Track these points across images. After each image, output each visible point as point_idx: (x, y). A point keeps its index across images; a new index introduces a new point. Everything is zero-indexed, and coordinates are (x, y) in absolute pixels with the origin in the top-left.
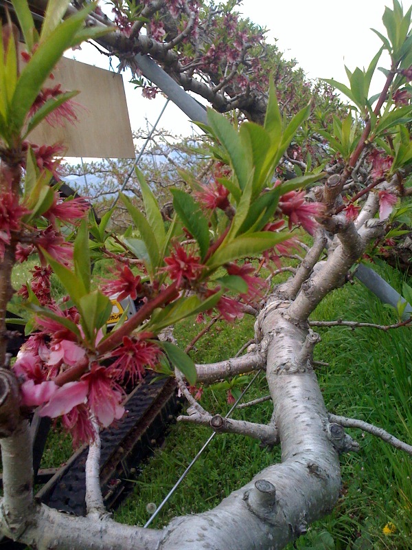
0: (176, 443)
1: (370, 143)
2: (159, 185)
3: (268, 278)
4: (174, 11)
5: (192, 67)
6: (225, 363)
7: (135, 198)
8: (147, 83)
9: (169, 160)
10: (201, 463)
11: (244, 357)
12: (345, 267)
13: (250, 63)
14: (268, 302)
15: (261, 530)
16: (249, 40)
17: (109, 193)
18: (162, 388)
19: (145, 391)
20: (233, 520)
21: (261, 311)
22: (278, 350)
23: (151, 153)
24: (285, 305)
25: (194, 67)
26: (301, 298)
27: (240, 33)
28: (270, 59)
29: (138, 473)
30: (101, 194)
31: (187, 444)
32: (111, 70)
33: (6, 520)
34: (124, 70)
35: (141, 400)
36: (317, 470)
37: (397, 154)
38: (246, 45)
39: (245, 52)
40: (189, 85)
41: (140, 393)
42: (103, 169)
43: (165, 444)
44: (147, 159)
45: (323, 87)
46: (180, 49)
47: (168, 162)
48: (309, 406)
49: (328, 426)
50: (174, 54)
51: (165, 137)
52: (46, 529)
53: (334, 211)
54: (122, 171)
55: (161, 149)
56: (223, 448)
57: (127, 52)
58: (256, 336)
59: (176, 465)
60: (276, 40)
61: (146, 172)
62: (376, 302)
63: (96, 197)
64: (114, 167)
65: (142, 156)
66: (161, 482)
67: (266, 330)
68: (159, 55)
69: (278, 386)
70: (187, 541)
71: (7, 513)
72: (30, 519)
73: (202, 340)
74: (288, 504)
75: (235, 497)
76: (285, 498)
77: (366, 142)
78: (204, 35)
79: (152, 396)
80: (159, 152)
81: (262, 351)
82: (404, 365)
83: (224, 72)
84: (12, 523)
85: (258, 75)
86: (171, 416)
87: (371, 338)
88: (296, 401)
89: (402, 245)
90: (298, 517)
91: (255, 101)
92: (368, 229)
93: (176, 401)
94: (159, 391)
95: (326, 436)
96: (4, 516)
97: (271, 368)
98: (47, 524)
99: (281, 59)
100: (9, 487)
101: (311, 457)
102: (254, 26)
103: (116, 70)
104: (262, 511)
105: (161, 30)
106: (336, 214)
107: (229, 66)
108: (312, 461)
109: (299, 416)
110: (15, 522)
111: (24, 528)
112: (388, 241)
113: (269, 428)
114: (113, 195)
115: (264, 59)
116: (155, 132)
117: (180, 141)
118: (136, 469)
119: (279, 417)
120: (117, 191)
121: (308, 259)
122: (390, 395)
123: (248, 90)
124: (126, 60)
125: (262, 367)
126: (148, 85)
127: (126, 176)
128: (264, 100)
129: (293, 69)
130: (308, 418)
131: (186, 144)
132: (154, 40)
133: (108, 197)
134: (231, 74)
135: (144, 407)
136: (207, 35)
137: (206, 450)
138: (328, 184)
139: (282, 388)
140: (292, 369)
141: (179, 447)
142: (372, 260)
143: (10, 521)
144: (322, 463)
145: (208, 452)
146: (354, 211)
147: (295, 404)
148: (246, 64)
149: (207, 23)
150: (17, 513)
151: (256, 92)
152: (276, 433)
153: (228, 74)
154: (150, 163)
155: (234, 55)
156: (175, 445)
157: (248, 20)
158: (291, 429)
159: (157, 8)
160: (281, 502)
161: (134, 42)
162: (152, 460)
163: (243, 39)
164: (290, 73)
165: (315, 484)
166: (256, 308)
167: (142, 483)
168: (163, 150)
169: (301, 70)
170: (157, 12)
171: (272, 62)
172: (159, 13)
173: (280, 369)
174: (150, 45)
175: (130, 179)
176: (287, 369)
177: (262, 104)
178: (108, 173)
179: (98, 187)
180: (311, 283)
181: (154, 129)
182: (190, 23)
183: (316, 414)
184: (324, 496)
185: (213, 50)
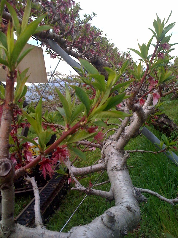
0: (65, 208)
1: (148, 74)
2: (56, 96)
3: (106, 133)
4: (64, 22)
5: (71, 45)
6: (89, 167)
7: (46, 101)
8: (52, 52)
9: (61, 85)
10: (76, 216)
11: (97, 165)
12: (139, 126)
13: (95, 45)
14: (107, 142)
15: (109, 233)
16: (95, 35)
17: (35, 99)
18: (58, 184)
19: (51, 185)
20: (98, 228)
21: (104, 146)
22: (112, 161)
23: (53, 82)
24: (114, 143)
25: (72, 46)
26: (121, 140)
27: (91, 32)
28: (104, 43)
29: (48, 221)
30: (31, 100)
31: (70, 208)
32: (38, 46)
33: (2, 230)
34: (43, 46)
35: (49, 189)
36: (131, 209)
37: (160, 78)
38: (94, 37)
39: (93, 39)
40: (70, 53)
41: (48, 186)
42: (32, 89)
43: (60, 208)
44: (51, 85)
45: (126, 55)
46: (66, 38)
47: (60, 86)
48: (126, 183)
49: (134, 191)
50: (64, 40)
51: (59, 75)
52: (19, 233)
53: (135, 102)
54: (40, 90)
55: (57, 80)
56: (86, 209)
57: (44, 38)
58: (102, 156)
59: (65, 217)
60: (106, 35)
61: (50, 90)
62: (150, 145)
63: (29, 101)
64: (36, 88)
65: (49, 83)
66: (58, 225)
67: (106, 153)
68: (57, 40)
69: (112, 176)
70: (79, 236)
71: (3, 226)
72: (12, 229)
73: (75, 162)
74: (120, 222)
75: (98, 219)
76: (118, 220)
77: (147, 74)
78: (76, 32)
79: (54, 187)
80: (56, 82)
81: (105, 162)
82: (162, 171)
83: (84, 48)
84: (5, 231)
85: (99, 49)
86: (62, 196)
87: (149, 160)
88: (120, 181)
89: (160, 120)
90: (123, 228)
91: (97, 60)
92: (148, 110)
93: (64, 189)
94: (57, 185)
95: (134, 196)
96: (2, 228)
97: (109, 168)
98: (19, 231)
99: (108, 43)
100: (4, 215)
101: (128, 204)
102: (97, 29)
103: (40, 46)
104: (109, 225)
105: (58, 30)
106: (136, 103)
107: (87, 45)
108: (128, 205)
109: (122, 187)
110: (6, 230)
111: (10, 233)
112: (155, 117)
113: (109, 193)
114: (36, 100)
115: (101, 43)
116: (54, 73)
117: (65, 77)
118: (47, 219)
119: (114, 188)
120: (38, 98)
121: (123, 124)
122: (157, 184)
123: (95, 56)
124: (44, 42)
125: (105, 169)
126: (52, 53)
127: (42, 92)
128: (101, 60)
129: (113, 48)
130: (126, 188)
131: (68, 78)
132: (55, 34)
133: (34, 101)
134: (88, 49)
135: (50, 192)
136: (77, 32)
137: (78, 211)
138: (132, 91)
139: (114, 176)
140: (118, 169)
141: (66, 209)
142: (149, 125)
143: (4, 230)
144: (133, 206)
145: (79, 211)
146: (143, 101)
147: (120, 183)
148: (94, 45)
149: (77, 28)
150: (7, 226)
151: (98, 56)
152: (112, 195)
153: (86, 49)
154: (52, 86)
155: (89, 41)
156: (64, 209)
157: (94, 27)
158: (119, 193)
159: (57, 21)
160: (117, 221)
161: (47, 34)
162: (54, 215)
163: (93, 34)
164: (112, 49)
165: (130, 214)
166: (101, 145)
167: (50, 225)
168: (58, 81)
169: (116, 48)
170: (57, 22)
171: (105, 44)
172: (58, 23)
173: (113, 169)
174: (54, 36)
175: (44, 93)
176: (116, 169)
177: (101, 62)
178: (34, 91)
179: (29, 97)
180: (125, 133)
181: (54, 72)
182: (71, 27)
183: (129, 186)
184: (134, 220)
185: (80, 39)
